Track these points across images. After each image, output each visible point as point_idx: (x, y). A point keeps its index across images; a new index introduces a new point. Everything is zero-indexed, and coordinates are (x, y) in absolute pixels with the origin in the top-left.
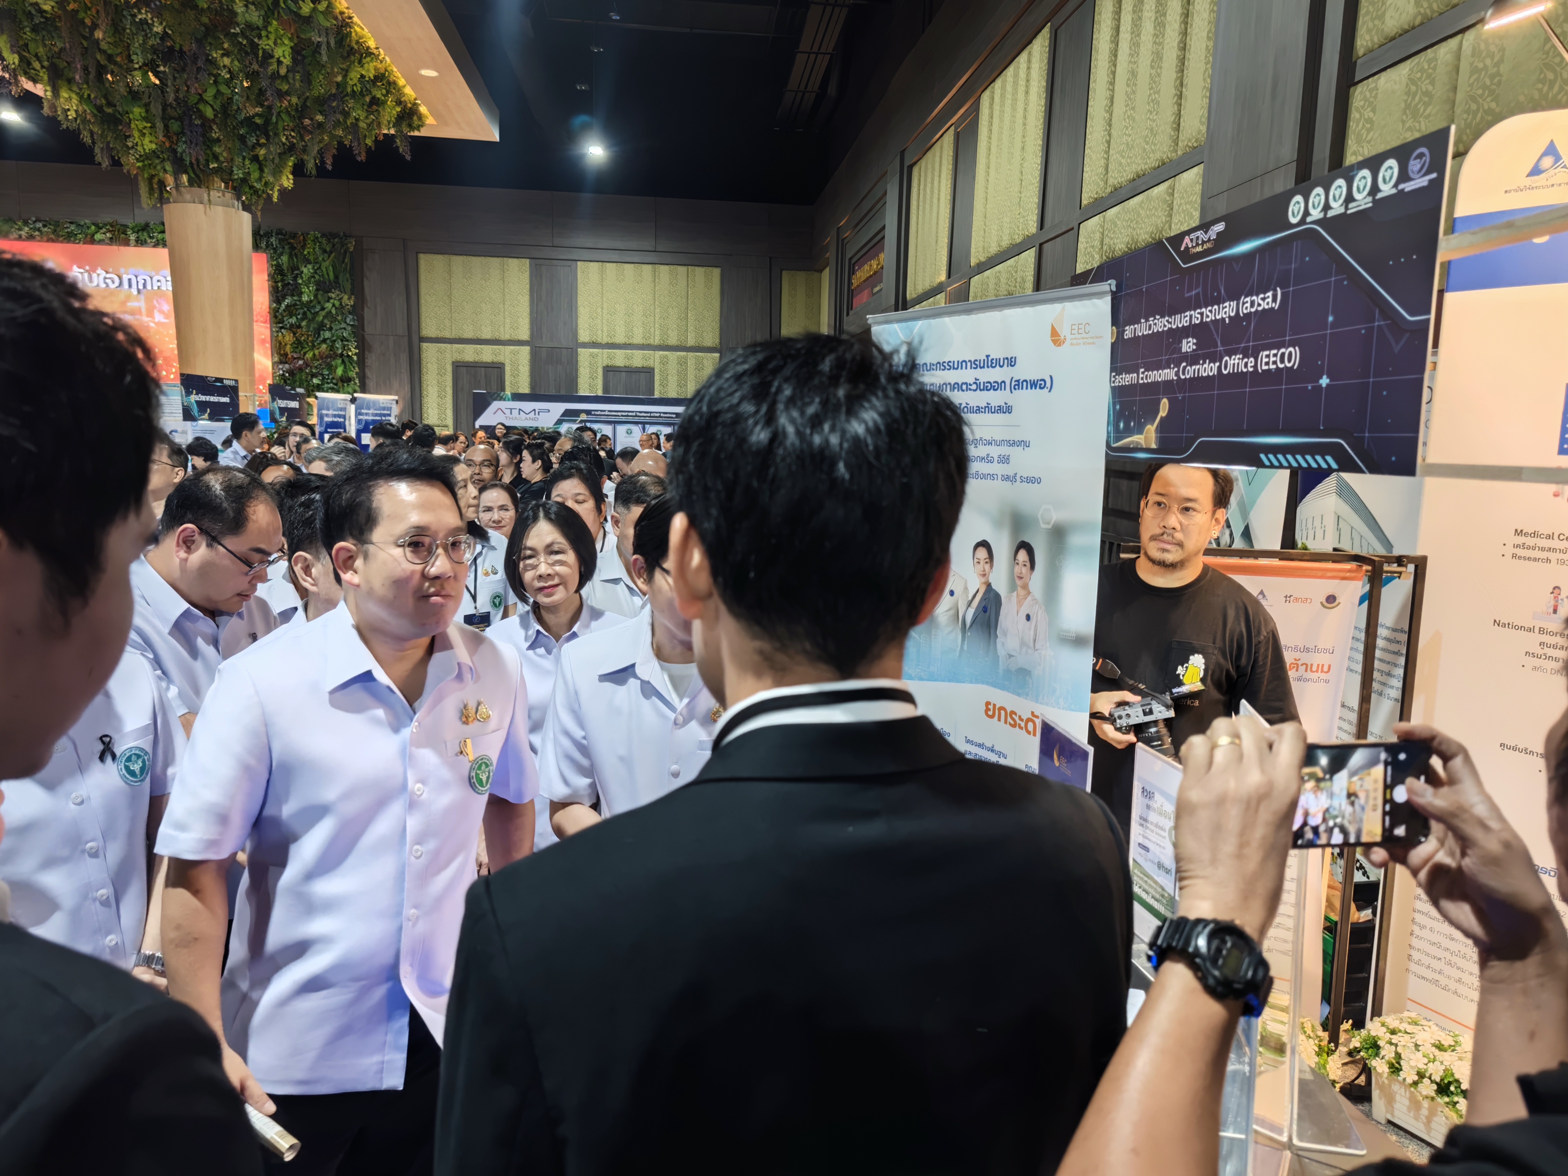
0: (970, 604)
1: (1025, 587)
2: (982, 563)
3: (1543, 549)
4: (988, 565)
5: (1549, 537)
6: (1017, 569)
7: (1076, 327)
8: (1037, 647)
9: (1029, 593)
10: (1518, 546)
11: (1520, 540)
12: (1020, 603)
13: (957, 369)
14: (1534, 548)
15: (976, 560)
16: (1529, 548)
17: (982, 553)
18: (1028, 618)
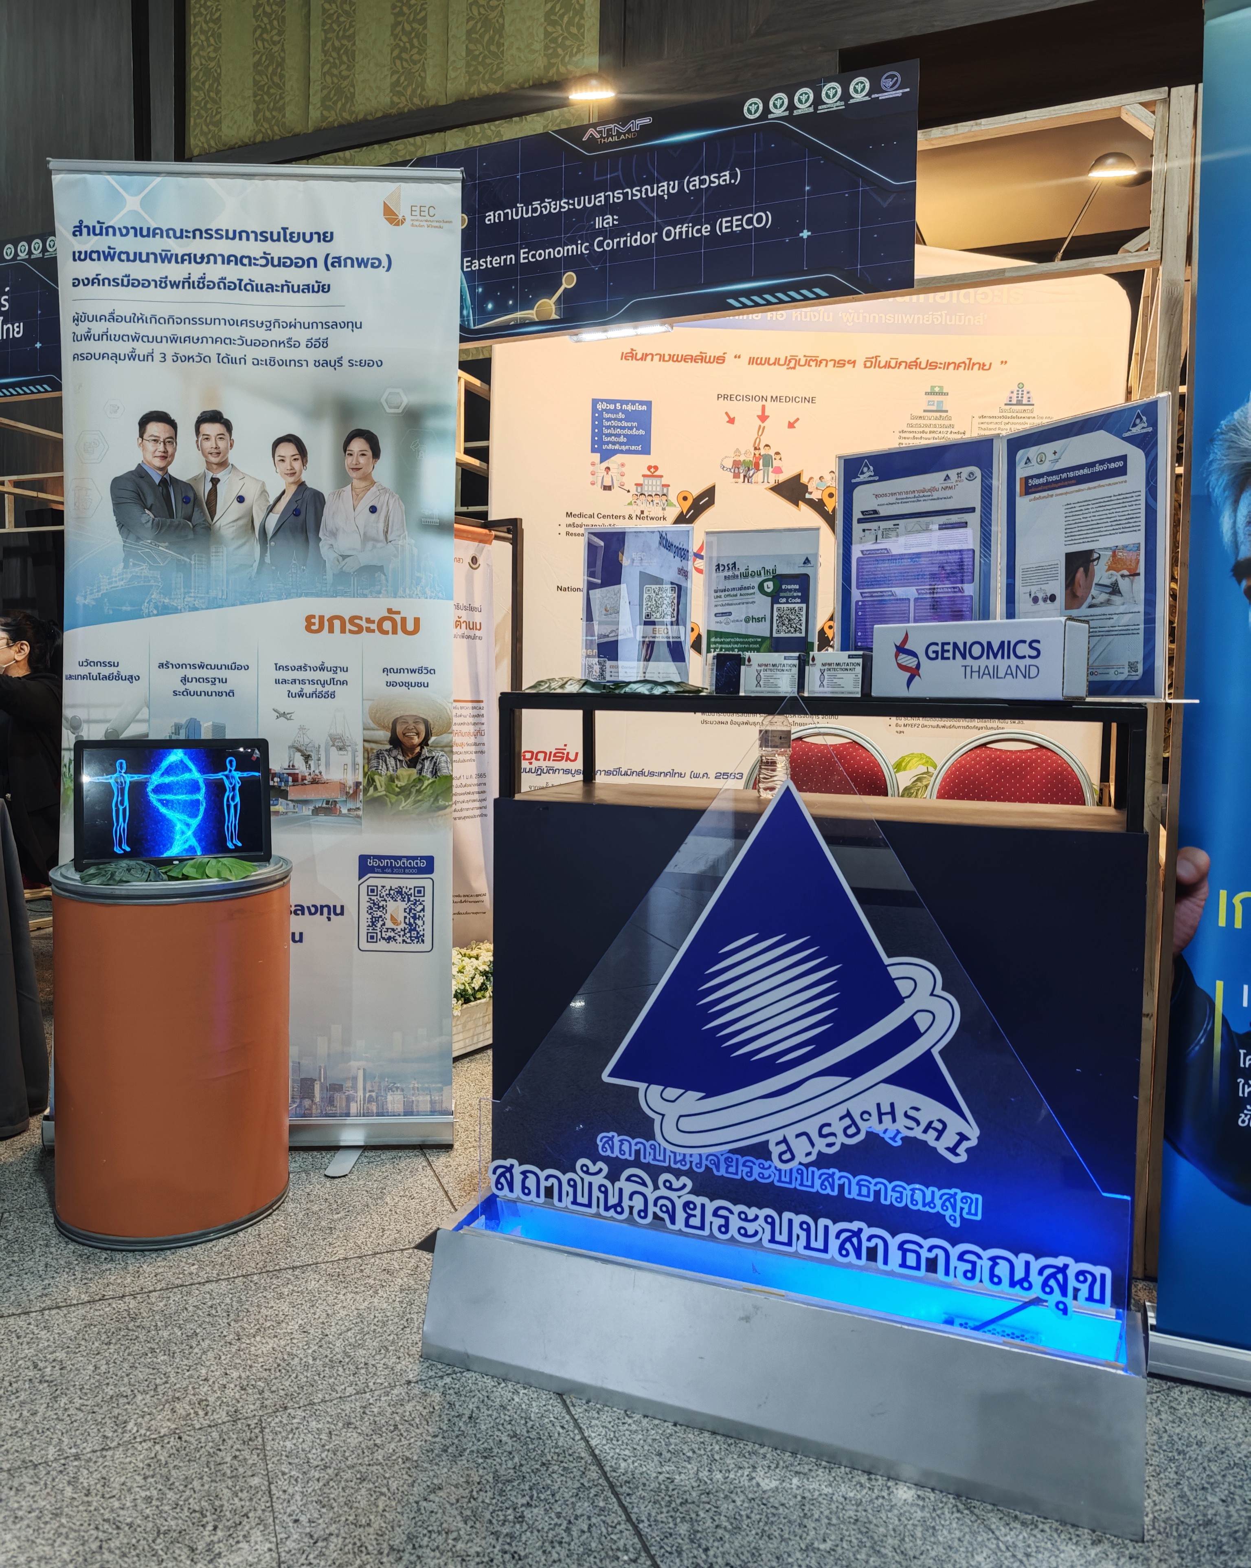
0: (271, 509)
1: (366, 477)
2: (288, 460)
4: (299, 462)
6: (349, 461)
7: (418, 209)
8: (389, 539)
9: (373, 483)
10: (569, 525)
11: (571, 520)
12: (357, 497)
13: (234, 238)
15: (277, 458)
17: (287, 450)
18: (373, 509)
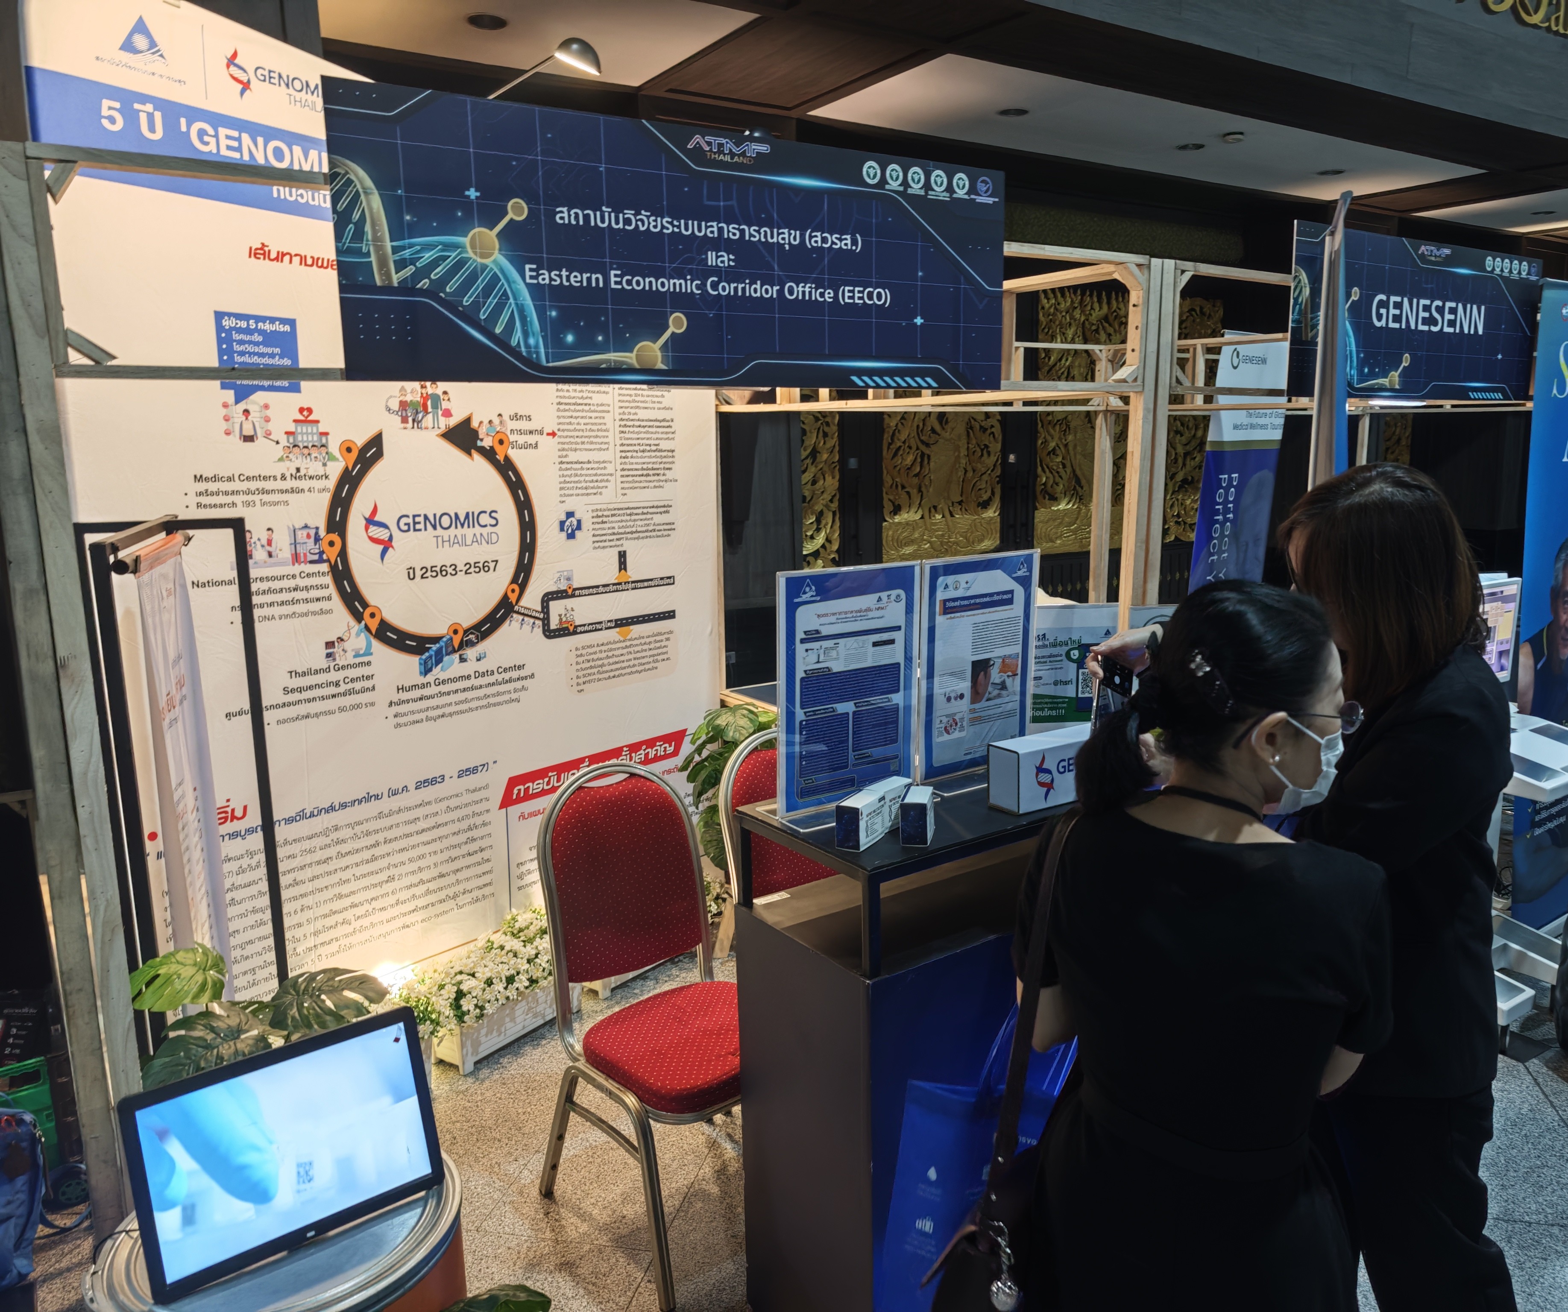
3: (226, 493)
5: (230, 479)
10: (201, 494)
11: (202, 486)
14: (217, 494)
16: (212, 494)
